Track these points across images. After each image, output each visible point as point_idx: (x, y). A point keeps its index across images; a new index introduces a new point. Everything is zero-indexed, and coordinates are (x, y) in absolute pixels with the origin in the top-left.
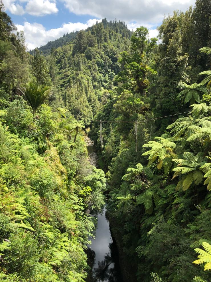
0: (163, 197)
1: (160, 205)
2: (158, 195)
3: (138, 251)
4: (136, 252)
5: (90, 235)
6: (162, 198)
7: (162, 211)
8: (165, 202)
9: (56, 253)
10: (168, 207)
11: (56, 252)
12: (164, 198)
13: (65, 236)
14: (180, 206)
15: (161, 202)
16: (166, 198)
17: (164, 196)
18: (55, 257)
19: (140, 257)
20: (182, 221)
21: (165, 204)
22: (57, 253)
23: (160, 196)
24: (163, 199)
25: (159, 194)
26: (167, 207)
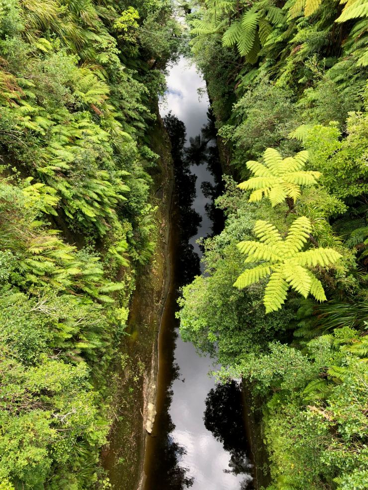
0: (278, 28)
1: (269, 46)
2: (268, 21)
3: (222, 134)
4: (218, 135)
5: (141, 109)
6: (276, 28)
7: (272, 58)
8: (279, 39)
9: (58, 151)
10: (284, 50)
11: (60, 149)
12: (280, 28)
13: (83, 117)
14: (303, 48)
15: (272, 37)
16: (283, 30)
17: (280, 25)
18: (58, 157)
19: (224, 143)
20: (301, 81)
21: (279, 43)
22: (61, 151)
23: (272, 25)
24: (276, 31)
25: (270, 20)
26: (282, 49)
